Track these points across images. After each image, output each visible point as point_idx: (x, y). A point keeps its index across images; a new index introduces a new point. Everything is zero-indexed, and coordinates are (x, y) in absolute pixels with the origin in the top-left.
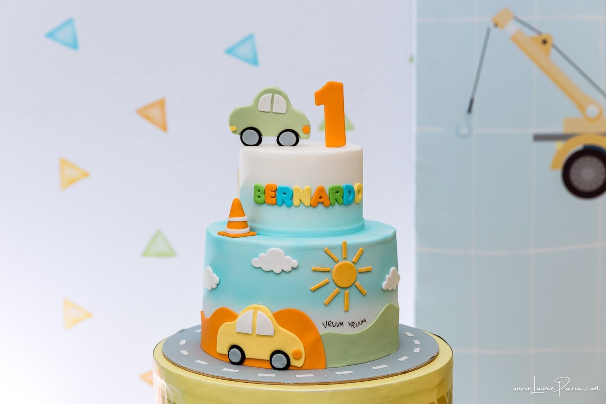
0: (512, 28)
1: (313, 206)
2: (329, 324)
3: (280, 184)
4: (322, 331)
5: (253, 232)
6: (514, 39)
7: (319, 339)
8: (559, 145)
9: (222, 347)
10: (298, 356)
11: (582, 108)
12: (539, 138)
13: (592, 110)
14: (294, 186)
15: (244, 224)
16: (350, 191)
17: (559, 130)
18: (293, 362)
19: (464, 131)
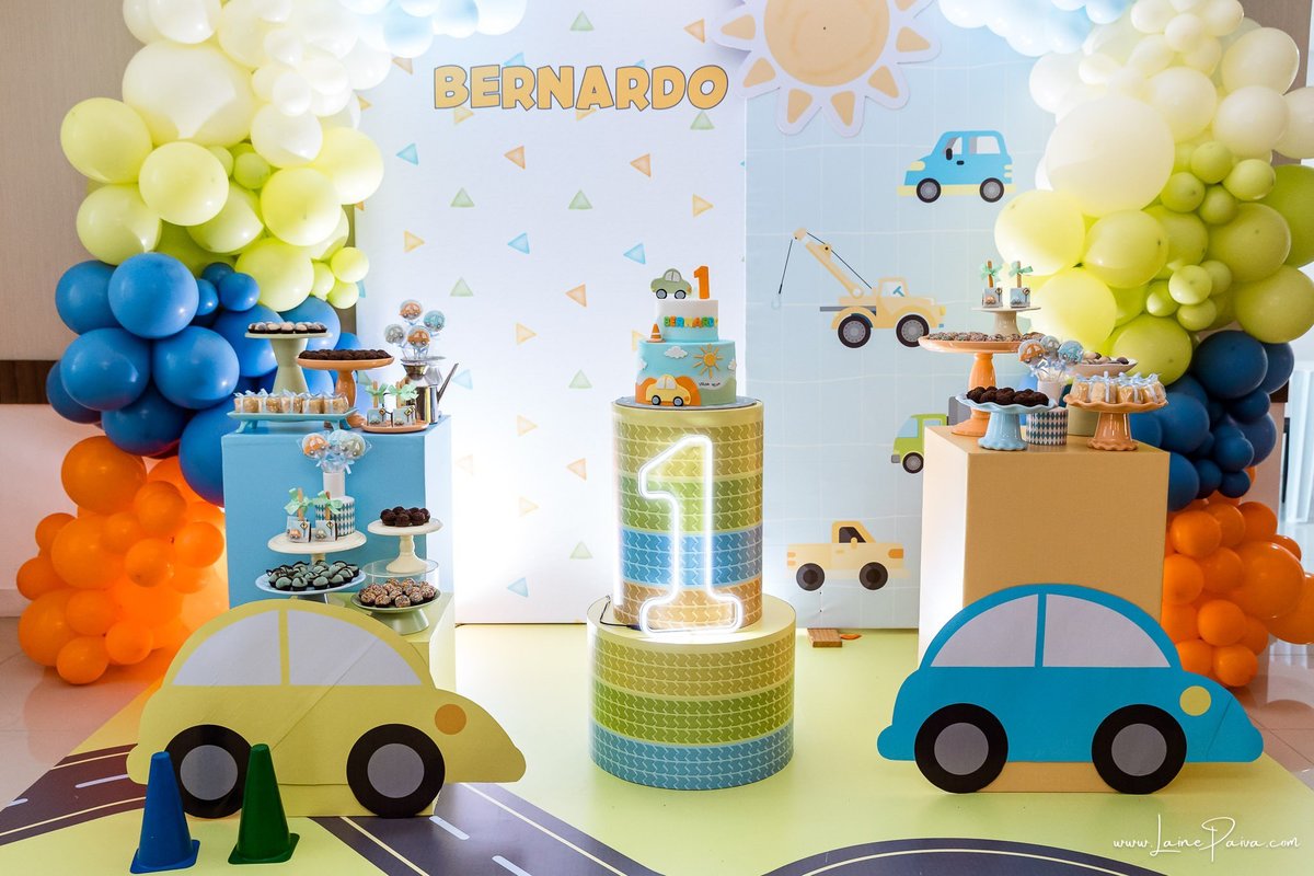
0: (806, 239)
1: (694, 326)
2: (702, 384)
3: (678, 316)
4: (699, 387)
5: (664, 341)
6: (807, 246)
7: (697, 391)
8: (836, 313)
9: (649, 397)
10: (687, 399)
11: (851, 291)
12: (822, 309)
13: (857, 292)
14: (685, 318)
15: (659, 337)
16: (712, 320)
17: (836, 304)
18: (685, 403)
19: (776, 305)
